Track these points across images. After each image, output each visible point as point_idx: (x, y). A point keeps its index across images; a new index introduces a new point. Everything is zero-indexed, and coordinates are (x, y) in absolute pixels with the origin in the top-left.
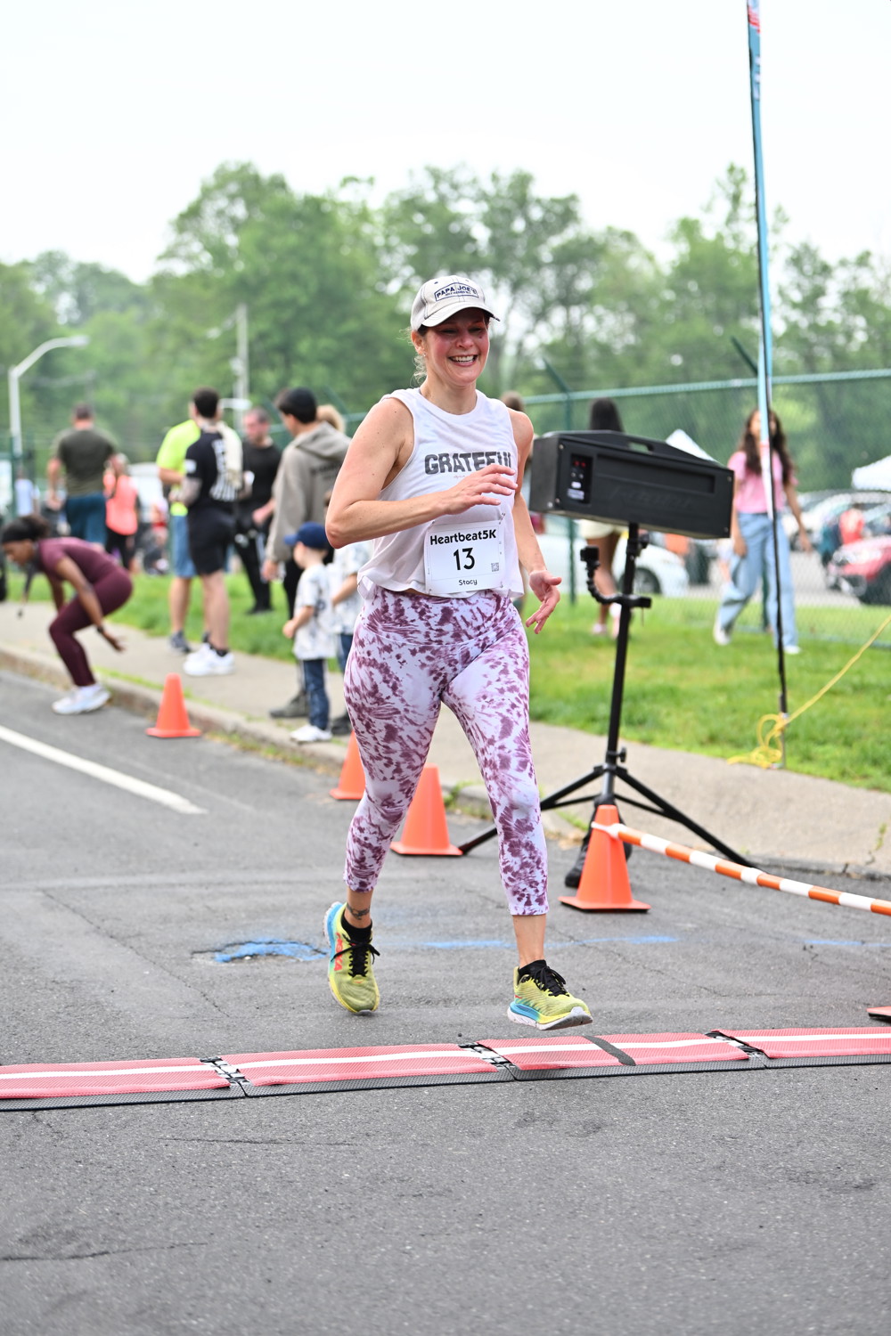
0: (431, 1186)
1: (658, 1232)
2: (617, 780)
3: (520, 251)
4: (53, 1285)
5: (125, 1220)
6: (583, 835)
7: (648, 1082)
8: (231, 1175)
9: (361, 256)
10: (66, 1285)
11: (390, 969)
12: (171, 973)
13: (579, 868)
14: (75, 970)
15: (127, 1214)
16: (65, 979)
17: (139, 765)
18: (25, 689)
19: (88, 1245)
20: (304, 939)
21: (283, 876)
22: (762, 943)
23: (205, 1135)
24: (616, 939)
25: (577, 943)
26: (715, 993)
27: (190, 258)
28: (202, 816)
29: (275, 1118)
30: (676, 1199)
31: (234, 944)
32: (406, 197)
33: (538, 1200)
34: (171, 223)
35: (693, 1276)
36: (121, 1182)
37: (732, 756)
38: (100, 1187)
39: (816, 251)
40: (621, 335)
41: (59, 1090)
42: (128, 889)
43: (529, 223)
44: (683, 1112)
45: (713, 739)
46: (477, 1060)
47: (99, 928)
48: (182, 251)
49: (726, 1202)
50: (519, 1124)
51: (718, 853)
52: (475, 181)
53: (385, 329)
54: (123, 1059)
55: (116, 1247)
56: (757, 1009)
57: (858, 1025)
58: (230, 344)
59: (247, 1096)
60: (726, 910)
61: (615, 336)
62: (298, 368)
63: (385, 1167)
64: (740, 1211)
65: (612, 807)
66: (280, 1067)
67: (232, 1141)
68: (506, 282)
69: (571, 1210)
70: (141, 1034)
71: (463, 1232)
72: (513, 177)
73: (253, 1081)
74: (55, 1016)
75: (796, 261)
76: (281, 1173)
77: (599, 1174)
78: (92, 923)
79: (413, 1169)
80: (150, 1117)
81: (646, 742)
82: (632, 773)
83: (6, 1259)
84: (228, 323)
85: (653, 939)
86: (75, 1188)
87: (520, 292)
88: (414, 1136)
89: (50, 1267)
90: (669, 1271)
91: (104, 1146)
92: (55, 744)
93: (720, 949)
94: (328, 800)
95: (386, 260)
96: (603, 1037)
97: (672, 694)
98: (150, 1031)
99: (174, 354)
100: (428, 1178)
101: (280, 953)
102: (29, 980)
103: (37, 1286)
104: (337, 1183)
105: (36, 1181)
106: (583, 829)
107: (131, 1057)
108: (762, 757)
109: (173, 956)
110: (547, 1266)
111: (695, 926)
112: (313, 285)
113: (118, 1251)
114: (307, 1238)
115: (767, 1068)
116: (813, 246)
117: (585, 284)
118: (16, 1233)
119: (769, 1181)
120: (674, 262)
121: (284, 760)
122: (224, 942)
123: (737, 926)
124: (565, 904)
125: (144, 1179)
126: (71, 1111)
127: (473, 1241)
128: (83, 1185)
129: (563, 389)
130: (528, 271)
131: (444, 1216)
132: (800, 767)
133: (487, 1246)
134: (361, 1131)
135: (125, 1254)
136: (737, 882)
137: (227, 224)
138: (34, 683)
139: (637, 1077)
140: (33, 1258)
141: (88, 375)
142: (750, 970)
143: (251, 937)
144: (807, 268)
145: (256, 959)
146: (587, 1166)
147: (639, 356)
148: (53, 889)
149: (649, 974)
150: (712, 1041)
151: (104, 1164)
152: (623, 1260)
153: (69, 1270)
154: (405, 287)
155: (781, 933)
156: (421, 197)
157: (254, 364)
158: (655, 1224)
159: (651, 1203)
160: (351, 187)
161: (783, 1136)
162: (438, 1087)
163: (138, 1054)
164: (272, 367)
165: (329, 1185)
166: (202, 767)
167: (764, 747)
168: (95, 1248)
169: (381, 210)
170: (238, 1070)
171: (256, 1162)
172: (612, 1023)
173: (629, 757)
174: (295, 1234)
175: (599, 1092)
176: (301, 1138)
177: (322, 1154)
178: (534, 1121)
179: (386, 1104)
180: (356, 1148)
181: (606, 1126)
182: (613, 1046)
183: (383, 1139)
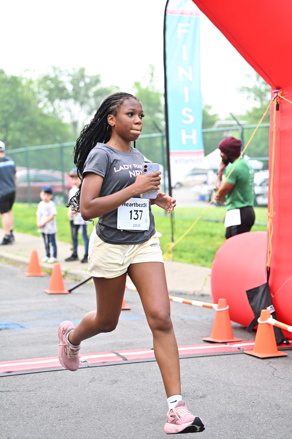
0: (62, 404)
1: (137, 415)
3: (83, 92)
7: (132, 366)
9: (30, 95)
11: (46, 332)
20: (17, 323)
21: (10, 302)
29: (9, 384)
32: (44, 75)
33: (97, 406)
43: (85, 84)
44: (144, 375)
50: (90, 382)
53: (39, 119)
57: (199, 344)
62: (10, 132)
63: (46, 398)
64: (163, 407)
66: (10, 366)
68: (78, 102)
69: (108, 409)
71: (72, 418)
72: (79, 69)
73: (1, 371)
76: (12, 402)
77: (117, 397)
79: (56, 398)
85: (132, 318)
87: (83, 106)
88: (56, 387)
94: (24, 277)
95: (39, 96)
96: (117, 351)
100: (61, 401)
104: (30, 404)
108: (166, 257)
110: (100, 428)
112: (14, 105)
121: (9, 263)
127: (76, 421)
130: (85, 99)
131: (66, 413)
132: (179, 260)
133: (81, 423)
134: (38, 386)
139: (128, 364)
146: (113, 394)
149: (131, 330)
154: (45, 105)
155: (174, 315)
156: (49, 76)
158: (135, 412)
159: (134, 406)
160: (27, 72)
165: (28, 405)
167: (167, 254)
169: (36, 80)
172: (120, 347)
175: (116, 370)
176: (18, 390)
177: (25, 395)
178: (95, 380)
179: (46, 377)
180: (36, 392)
181: (119, 381)
182: (120, 355)
183: (45, 389)
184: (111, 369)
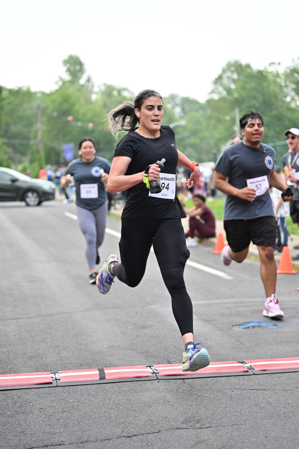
4: (193, 438)
5: (216, 416)
8: (251, 401)
9: (277, 89)
10: (198, 438)
12: (226, 333)
15: (217, 414)
17: (210, 263)
19: (204, 424)
21: (261, 300)
23: (241, 387)
27: (219, 93)
28: (233, 280)
29: (264, 382)
31: (246, 323)
32: (292, 69)
34: (212, 82)
36: (214, 403)
38: (207, 405)
42: (210, 305)
47: (201, 318)
48: (217, 91)
53: (286, 113)
55: (214, 425)
58: (233, 121)
59: (254, 374)
66: (264, 365)
67: (250, 389)
70: (217, 353)
73: (256, 369)
76: (268, 401)
78: (198, 316)
80: (222, 382)
83: (177, 429)
84: (233, 114)
86: (199, 405)
89: (192, 431)
91: (207, 391)
98: (220, 352)
99: (215, 125)
101: (261, 326)
102: (179, 336)
103: (188, 438)
105: (186, 403)
107: (214, 361)
109: (226, 327)
112: (261, 100)
113: (214, 427)
118: (180, 420)
122: (243, 322)
125: (221, 402)
126: (195, 379)
128: (201, 404)
134: (295, 386)
135: (217, 427)
137: (231, 81)
140: (186, 429)
141: (186, 134)
143: (252, 320)
145: (254, 328)
151: (208, 397)
153: (198, 433)
154: (293, 99)
156: (297, 68)
160: (272, 66)
163: (217, 360)
168: (207, 425)
169: (283, 74)
171: (259, 396)
174: (274, 421)
176: (274, 388)
177: (282, 394)
180: (293, 392)
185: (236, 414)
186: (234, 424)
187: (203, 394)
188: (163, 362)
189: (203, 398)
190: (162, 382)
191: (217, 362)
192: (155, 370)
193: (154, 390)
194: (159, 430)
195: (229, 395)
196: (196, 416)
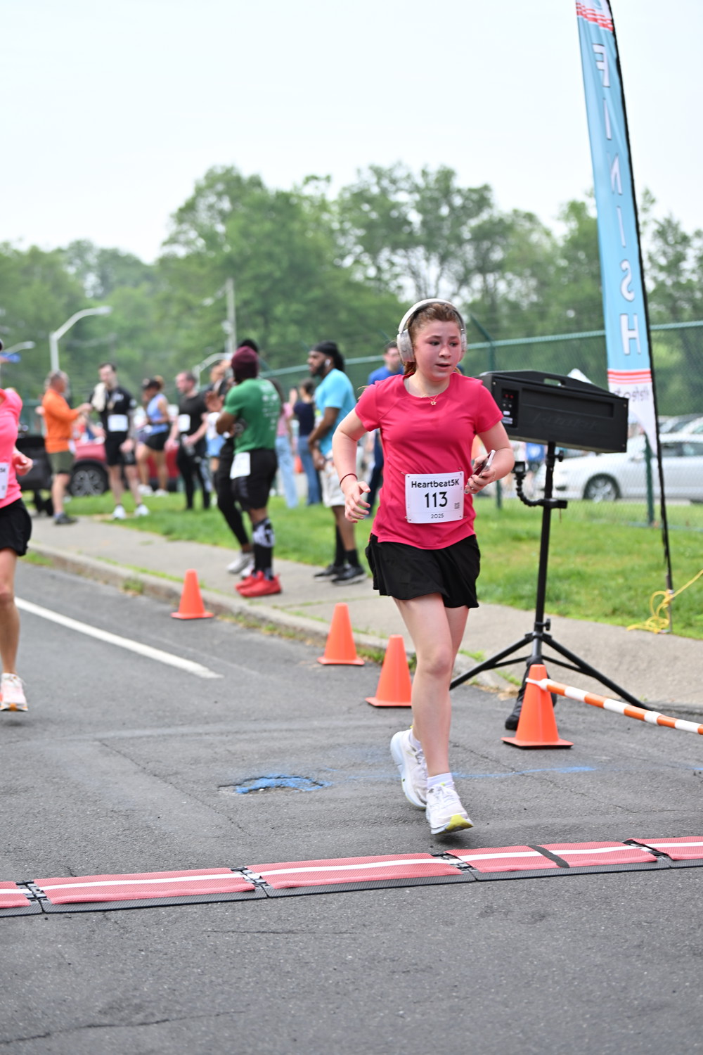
0: (416, 964)
1: (594, 997)
2: (544, 645)
3: (446, 232)
4: (127, 1046)
5: (181, 995)
6: (518, 689)
7: (579, 880)
8: (260, 958)
9: (321, 238)
10: (138, 1046)
11: (374, 796)
12: (203, 802)
13: (516, 714)
14: (129, 802)
15: (181, 990)
16: (121, 809)
17: (166, 641)
18: (74, 584)
19: (153, 1014)
20: (304, 774)
21: (285, 726)
22: (662, 770)
23: (238, 928)
24: (548, 770)
25: (517, 773)
26: (628, 810)
27: (188, 243)
28: (219, 680)
29: (291, 914)
30: (607, 971)
31: (250, 779)
32: (355, 190)
33: (500, 973)
34: (172, 216)
35: (624, 1031)
36: (175, 965)
37: (631, 624)
38: (159, 970)
39: (677, 224)
40: (527, 295)
41: (122, 895)
42: (165, 738)
43: (452, 208)
44: (608, 904)
45: (614, 612)
46: (446, 865)
47: (145, 768)
48: (182, 238)
49: (646, 973)
50: (481, 915)
51: (623, 700)
52: (409, 177)
53: (343, 295)
54: (170, 870)
55: (175, 1016)
56: (661, 822)
58: (221, 309)
59: (268, 897)
60: (632, 746)
61: (522, 296)
62: (275, 327)
63: (379, 950)
64: (657, 980)
65: (541, 666)
66: (294, 874)
67: (259, 932)
68: (435, 256)
69: (526, 981)
70: (183, 850)
71: (443, 1000)
72: (439, 172)
73: (273, 885)
74: (116, 838)
75: (662, 233)
76: (299, 956)
77: (546, 953)
78: (139, 765)
79: (401, 951)
80: (194, 915)
81: (563, 614)
82: (555, 639)
83: (90, 1026)
84: (219, 294)
85: (576, 769)
86: (140, 970)
87: (447, 263)
88: (400, 925)
89: (124, 1032)
90: (605, 1027)
91: (160, 938)
92: (100, 626)
93: (629, 775)
94: (316, 666)
95: (341, 241)
96: (543, 846)
97: (580, 577)
98: (190, 848)
99: (178, 319)
100: (413, 958)
101: (287, 785)
102: (93, 810)
103: (115, 1047)
104: (343, 963)
105: (109, 966)
106: (517, 684)
107: (176, 869)
108: (653, 624)
109: (204, 789)
110: (510, 1025)
111: (609, 758)
112: (285, 263)
113: (177, 1019)
114: (322, 1006)
115: (671, 868)
116: (675, 221)
117: (497, 255)
118: (97, 1006)
119: (679, 956)
120: (566, 236)
121: (280, 635)
122: (243, 777)
123: (641, 758)
124: (506, 743)
125: (193, 963)
126: (132, 911)
127: (451, 1006)
128: (146, 968)
129: (487, 339)
130: (453, 247)
131: (428, 987)
132: (683, 631)
133: (462, 1010)
134: (360, 922)
135: (182, 1021)
136: (640, 721)
137: (216, 216)
138: (81, 579)
139: (571, 877)
140: (111, 1026)
141: (111, 337)
142: (653, 792)
143: (264, 773)
144: (671, 239)
145: (268, 790)
146: (536, 946)
147: (541, 311)
148: (107, 739)
149: (576, 797)
150: (628, 847)
151: (161, 952)
152: (569, 1019)
153: (139, 1034)
154: (357, 262)
155: (676, 763)
156: (368, 190)
157: (240, 324)
158: (592, 991)
159: (588, 975)
160: (312, 184)
161: (687, 921)
162: (417, 887)
163: (182, 866)
164: (255, 327)
165: (336, 965)
166: (216, 642)
167: (655, 617)
168: (158, 1017)
169: (335, 202)
170: (261, 877)
171: (279, 948)
172: (549, 835)
173: (552, 627)
174: (313, 1003)
175: (542, 889)
176: (312, 929)
177: (330, 941)
178: (493, 912)
179: (376, 901)
180: (356, 935)
181: (549, 915)
182: (551, 853)
183: (376, 928)
184: (530, 888)
185: (226, 988)
186: (222, 1011)
187: (151, 944)
188: (56, 873)
189: (149, 954)
190: (54, 920)
191: (182, 869)
192: (38, 890)
193: (36, 938)
194: (47, 1031)
195: (210, 947)
196: (134, 996)
